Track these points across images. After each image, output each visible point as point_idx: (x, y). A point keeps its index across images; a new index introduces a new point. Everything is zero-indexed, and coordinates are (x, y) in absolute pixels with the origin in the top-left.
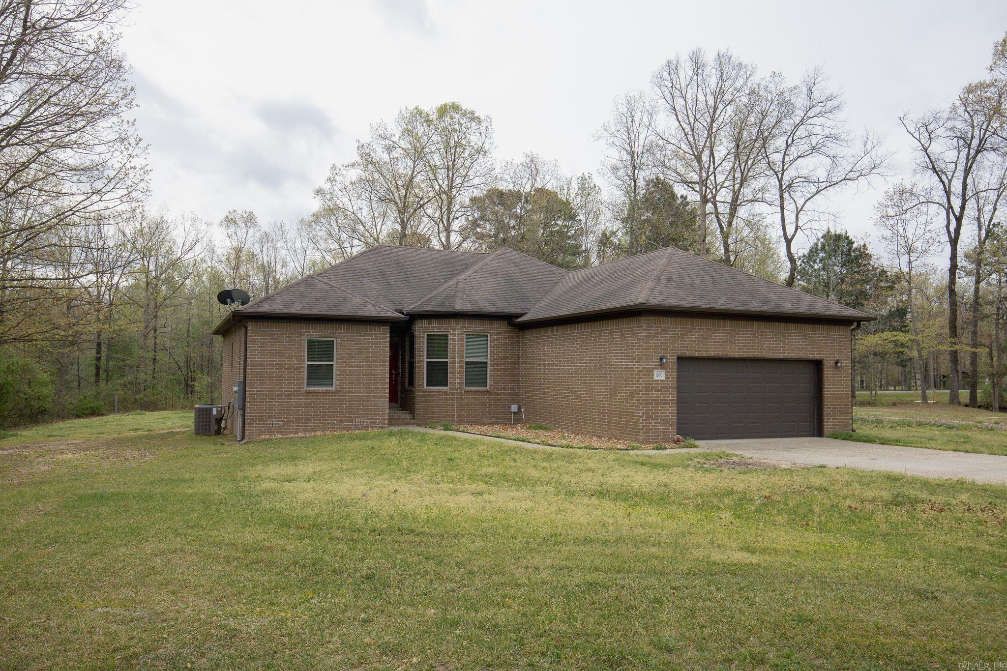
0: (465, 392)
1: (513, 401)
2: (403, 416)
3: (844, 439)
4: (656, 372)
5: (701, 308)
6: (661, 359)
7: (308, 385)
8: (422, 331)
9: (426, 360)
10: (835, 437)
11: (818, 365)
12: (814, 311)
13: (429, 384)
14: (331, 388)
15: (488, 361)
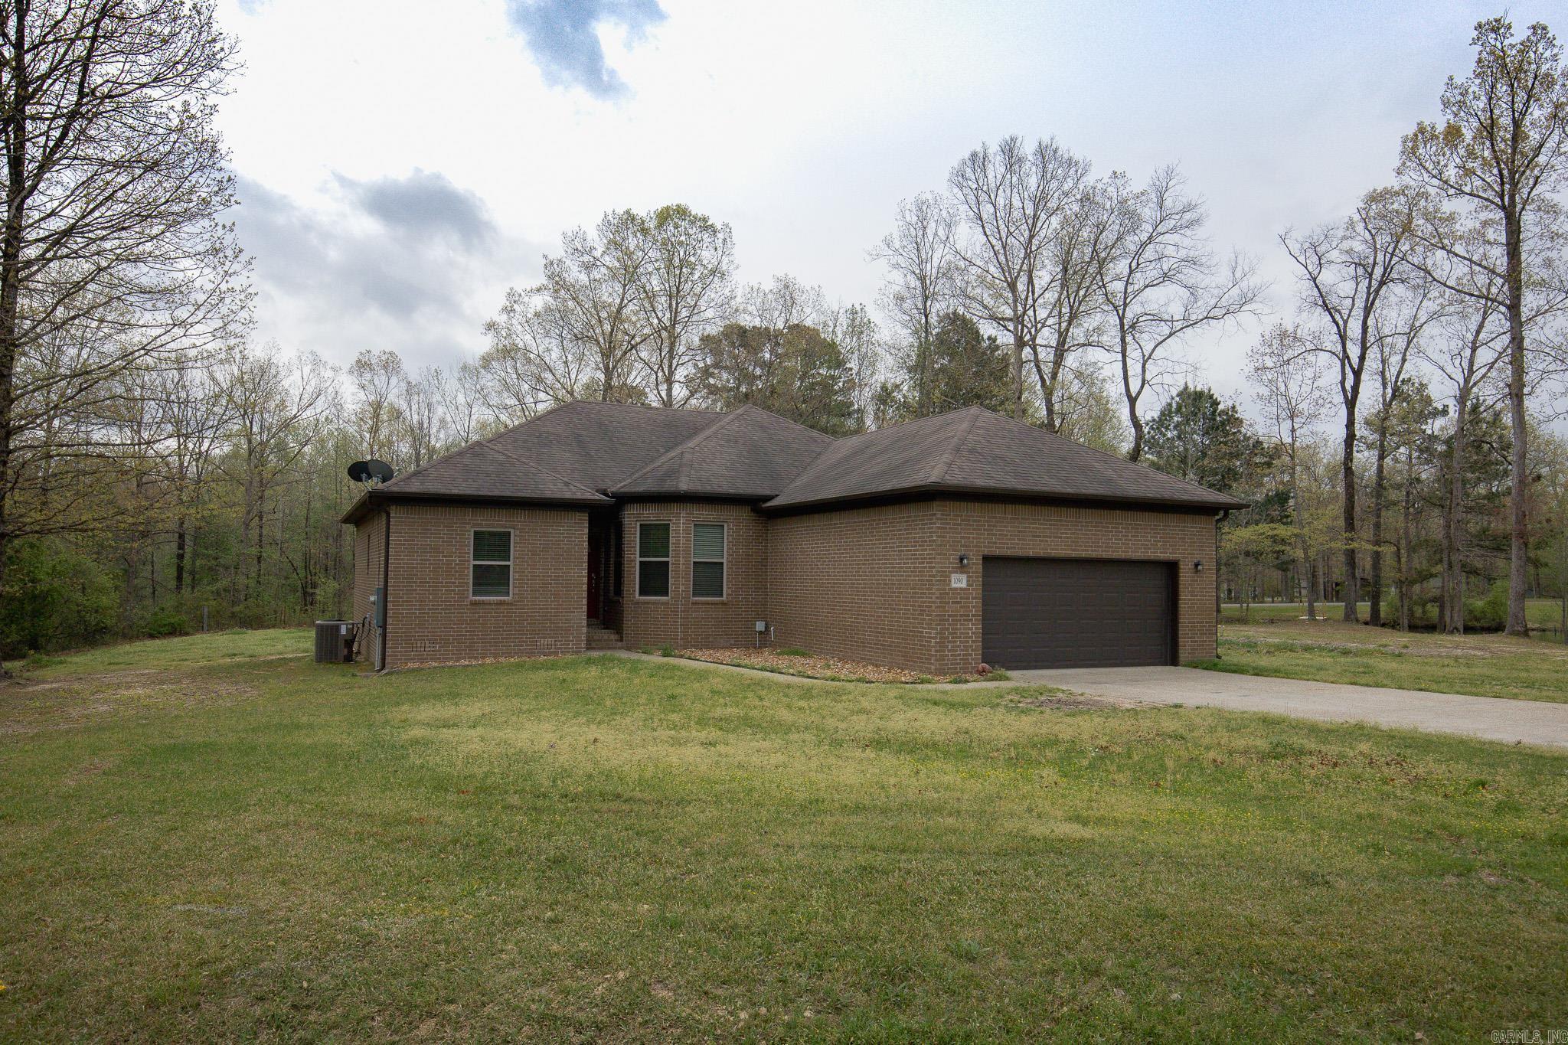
0: (693, 603)
1: (758, 618)
2: (606, 637)
3: (1206, 669)
4: (954, 577)
5: (1015, 490)
6: (962, 560)
7: (475, 593)
8: (633, 520)
9: (638, 559)
10: (1195, 665)
11: (1171, 568)
12: (1167, 495)
13: (641, 594)
14: (506, 598)
15: (725, 561)
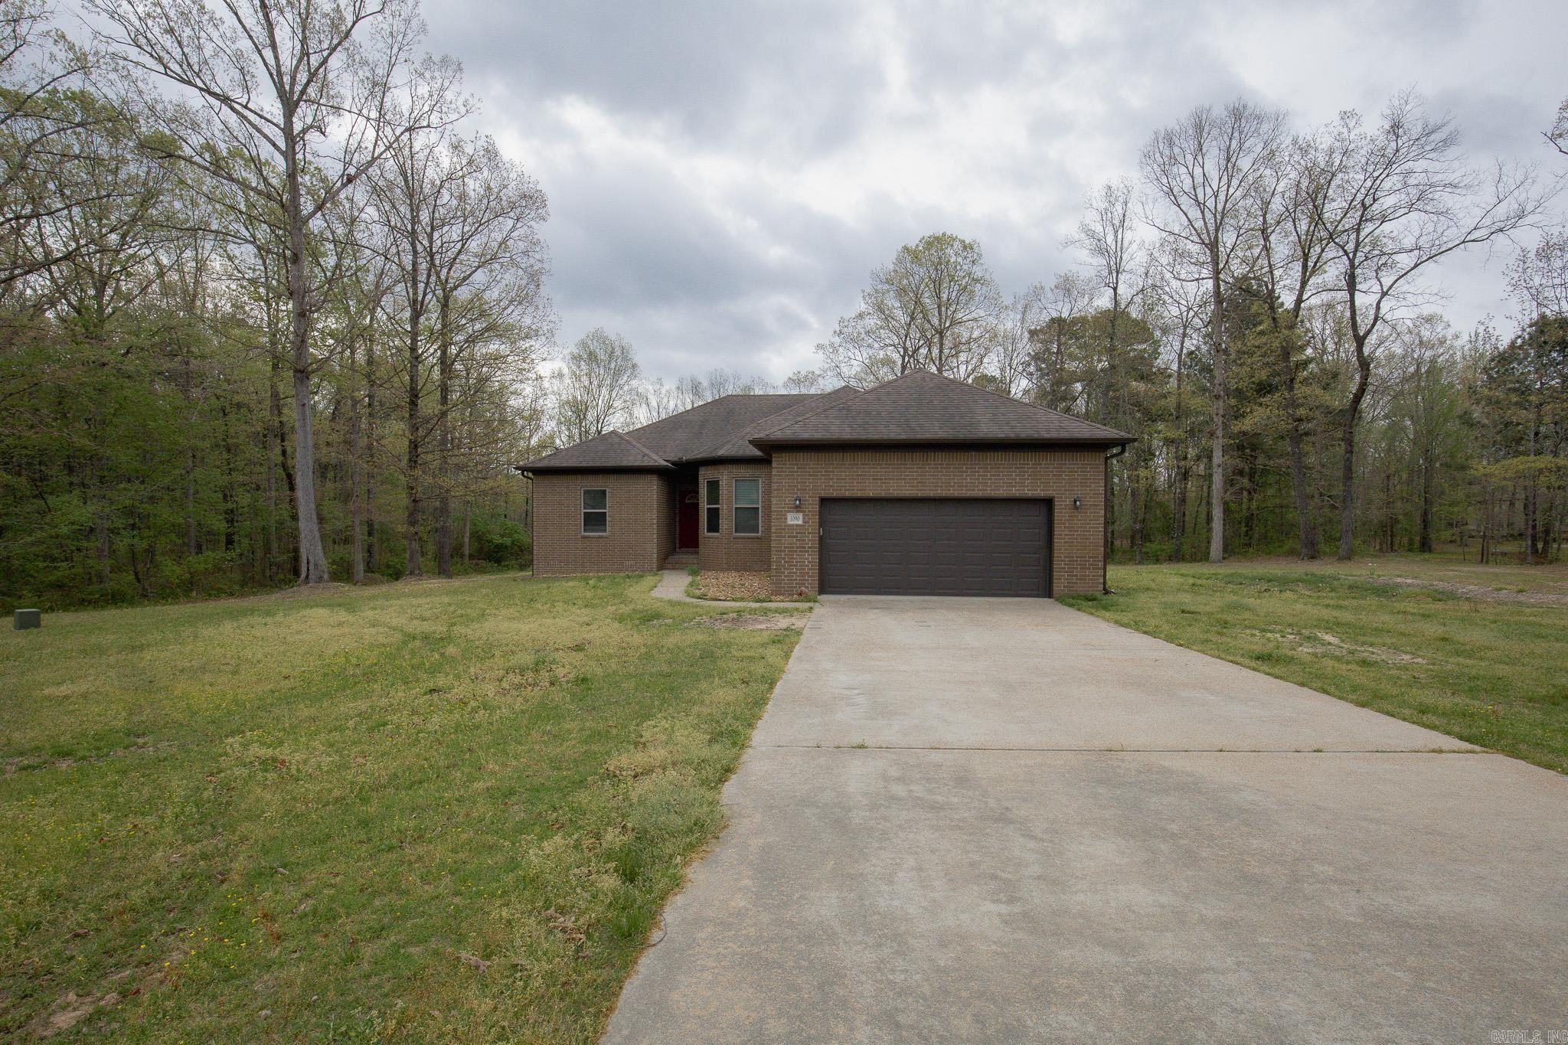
0: (734, 538)
4: (790, 516)
7: (585, 531)
9: (706, 506)
11: (1048, 503)
13: (709, 531)
14: (604, 534)
15: (760, 506)
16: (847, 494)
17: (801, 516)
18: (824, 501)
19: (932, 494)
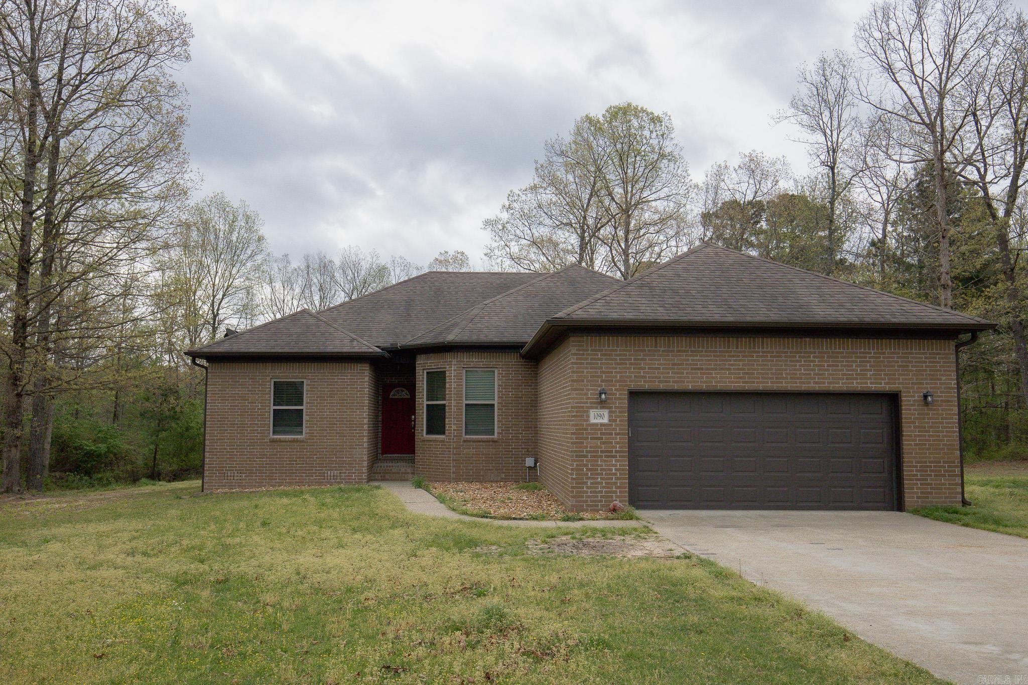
0: (464, 441)
1: (528, 455)
2: (403, 470)
4: (593, 413)
7: (274, 432)
8: (424, 366)
9: (425, 403)
11: (893, 399)
13: (429, 432)
14: (299, 437)
15: (496, 403)
16: (662, 387)
17: (606, 413)
18: (635, 395)
19: (761, 387)
